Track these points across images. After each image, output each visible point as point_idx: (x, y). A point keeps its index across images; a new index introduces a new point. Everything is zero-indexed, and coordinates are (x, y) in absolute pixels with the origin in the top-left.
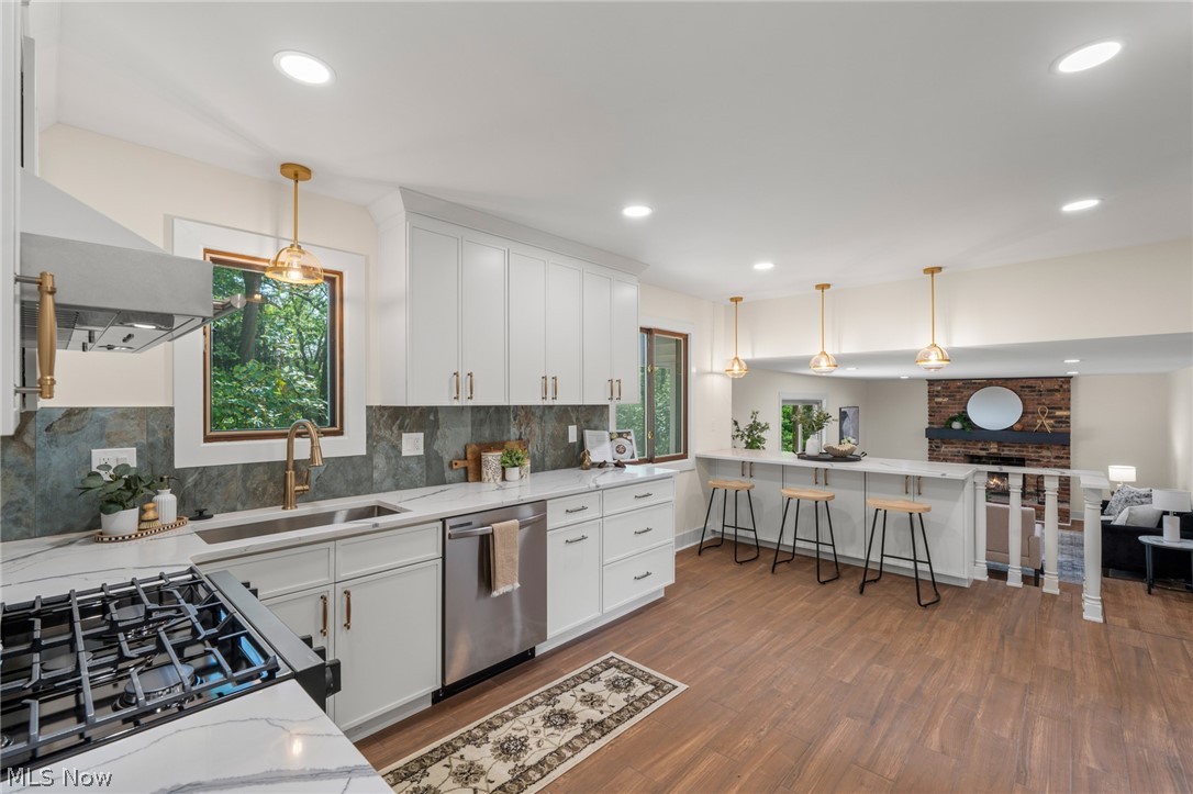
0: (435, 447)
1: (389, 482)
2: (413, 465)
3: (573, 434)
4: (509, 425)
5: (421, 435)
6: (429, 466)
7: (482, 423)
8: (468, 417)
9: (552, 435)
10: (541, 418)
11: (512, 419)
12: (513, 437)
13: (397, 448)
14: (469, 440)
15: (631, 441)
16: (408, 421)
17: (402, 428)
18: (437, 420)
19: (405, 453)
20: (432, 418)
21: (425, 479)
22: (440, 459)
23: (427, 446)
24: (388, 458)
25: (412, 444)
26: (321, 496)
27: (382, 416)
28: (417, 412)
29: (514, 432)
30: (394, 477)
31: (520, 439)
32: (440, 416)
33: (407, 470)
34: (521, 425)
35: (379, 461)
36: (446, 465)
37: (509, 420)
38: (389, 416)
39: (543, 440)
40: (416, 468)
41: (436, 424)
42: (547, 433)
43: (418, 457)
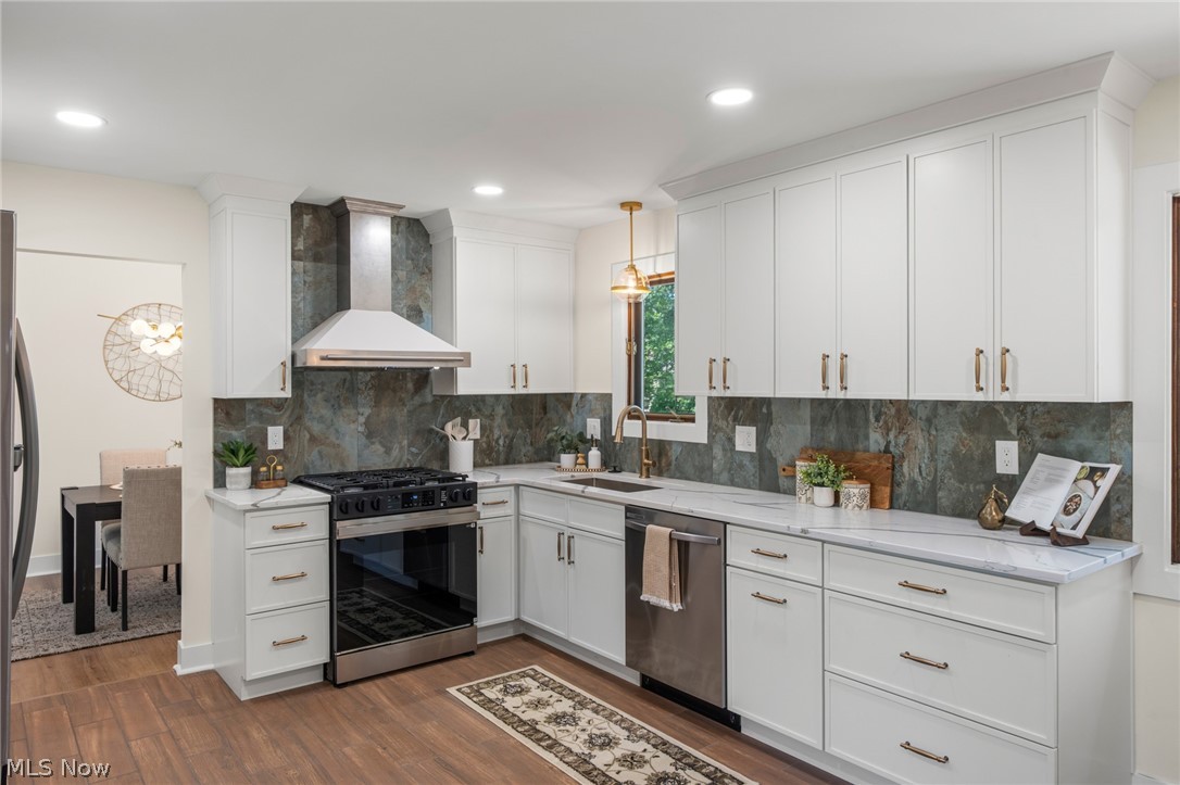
0: (768, 446)
1: (725, 476)
2: (746, 462)
3: (1007, 455)
4: (867, 427)
5: (753, 429)
6: (762, 468)
7: (825, 421)
8: (806, 413)
9: (954, 454)
10: (929, 421)
11: (872, 419)
12: (873, 448)
13: (731, 440)
14: (808, 444)
16: (741, 412)
17: (737, 421)
18: (770, 414)
19: (739, 448)
20: (764, 410)
21: (757, 481)
22: (773, 461)
23: (760, 442)
24: (724, 450)
25: (745, 439)
26: (678, 475)
27: (720, 405)
28: (750, 402)
29: (876, 440)
30: (729, 472)
31: (887, 451)
32: (774, 408)
33: (741, 466)
34: (888, 430)
35: (718, 451)
36: (780, 470)
37: (867, 420)
38: (726, 407)
39: (932, 458)
40: (751, 468)
41: (768, 420)
42: (942, 448)
43: (751, 453)
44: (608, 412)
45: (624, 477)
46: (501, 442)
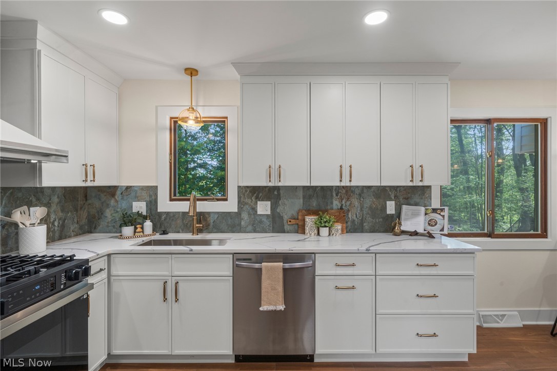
0: (278, 210)
1: (250, 228)
2: (264, 219)
3: (391, 207)
4: (332, 199)
5: (269, 203)
6: (274, 221)
7: (310, 197)
8: (300, 194)
9: (370, 208)
10: (360, 195)
11: (334, 194)
12: (335, 207)
13: (254, 210)
14: (302, 208)
15: (443, 216)
16: (261, 194)
17: (258, 198)
18: (279, 194)
19: (259, 213)
20: (276, 193)
21: (271, 228)
22: (281, 218)
23: (273, 209)
24: (249, 214)
25: (264, 208)
26: (215, 231)
27: (246, 191)
28: (267, 189)
29: (336, 204)
30: (253, 225)
31: (341, 208)
32: (281, 192)
33: (261, 222)
34: (342, 200)
35: (245, 216)
36: (285, 222)
37: (332, 196)
38: (250, 192)
39: (361, 210)
40: (267, 223)
41: (278, 197)
42: (365, 206)
43: (267, 215)
44: (153, 197)
45: (171, 236)
46: (56, 224)
